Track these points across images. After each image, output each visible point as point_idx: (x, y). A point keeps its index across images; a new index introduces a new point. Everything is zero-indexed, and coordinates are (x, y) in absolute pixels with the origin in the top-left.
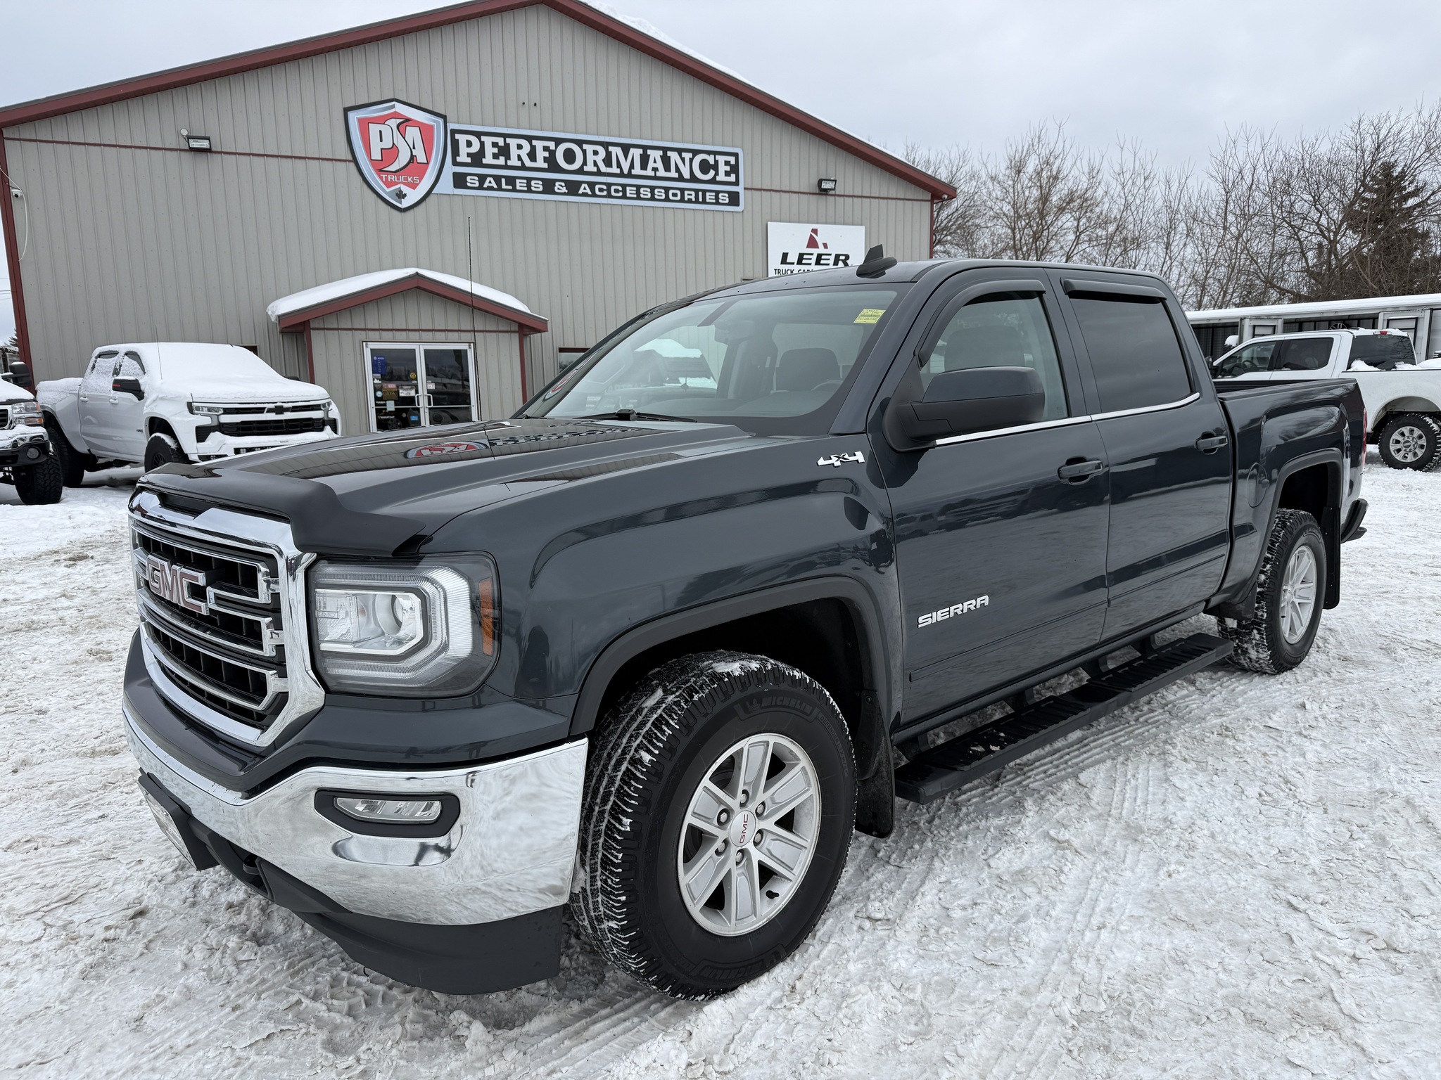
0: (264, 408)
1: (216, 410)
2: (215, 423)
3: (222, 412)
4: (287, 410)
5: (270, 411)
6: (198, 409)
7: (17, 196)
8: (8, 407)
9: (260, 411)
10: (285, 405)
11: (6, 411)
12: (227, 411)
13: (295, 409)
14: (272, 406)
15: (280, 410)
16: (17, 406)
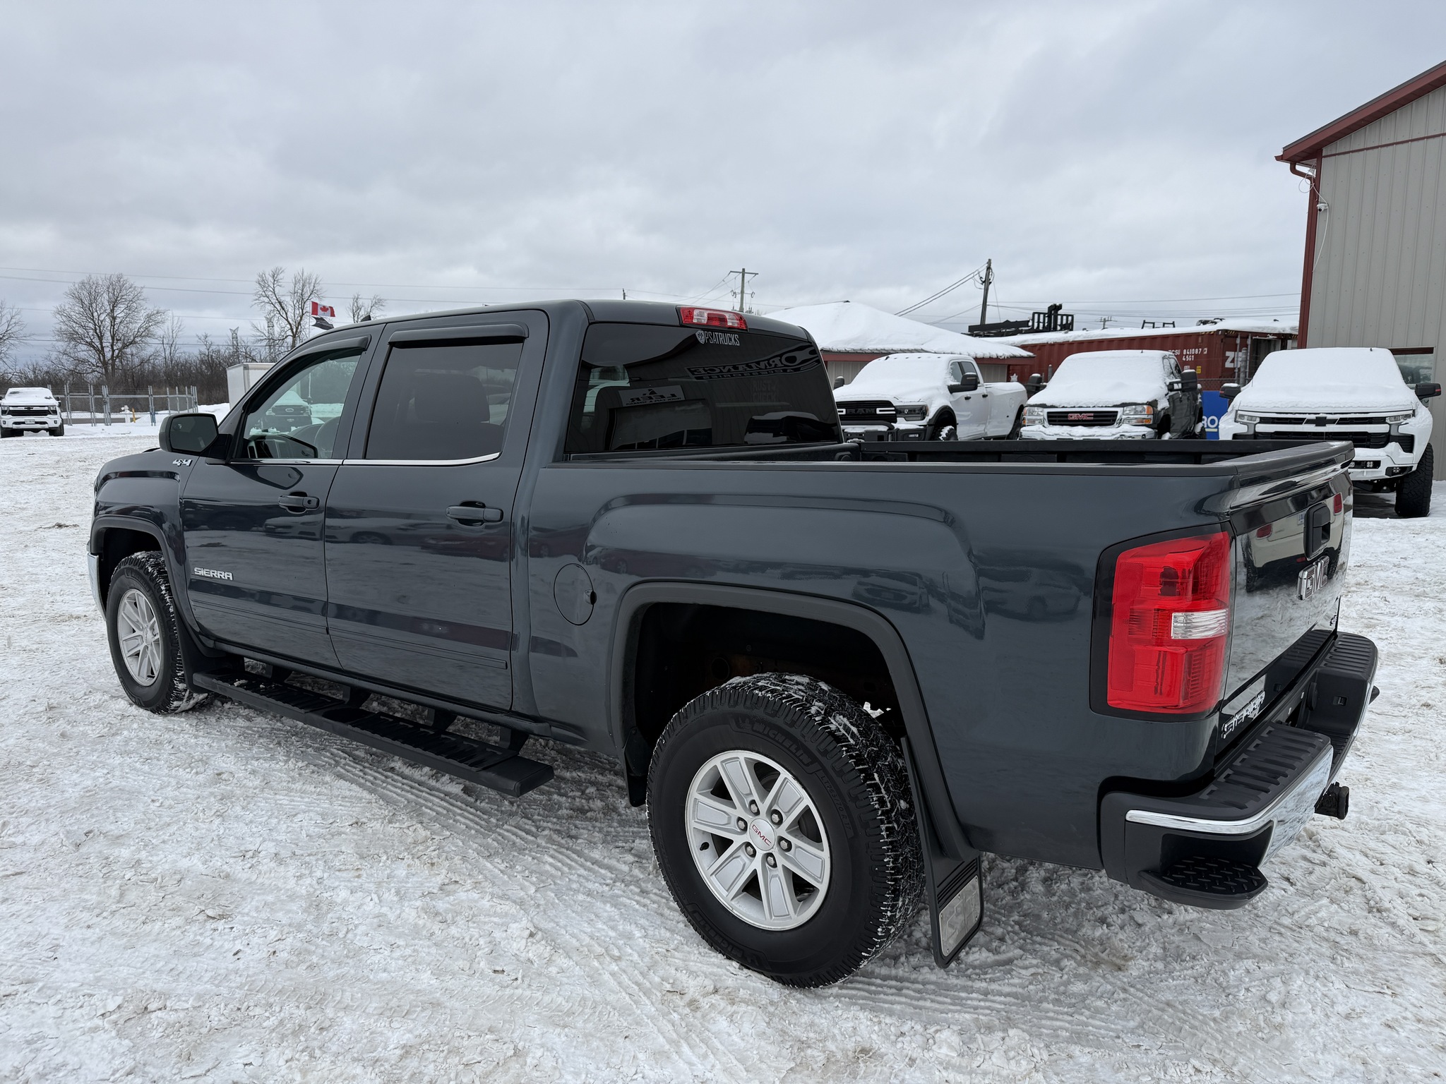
0: (1303, 419)
1: (1251, 418)
2: (1251, 432)
3: (1258, 420)
4: (1333, 422)
5: (1309, 422)
6: (1242, 416)
7: (1320, 210)
8: (1119, 410)
9: (1299, 421)
10: (1329, 417)
11: (1117, 412)
12: (1264, 420)
13: (1343, 421)
14: (1313, 417)
15: (1321, 421)
16: (1127, 409)
